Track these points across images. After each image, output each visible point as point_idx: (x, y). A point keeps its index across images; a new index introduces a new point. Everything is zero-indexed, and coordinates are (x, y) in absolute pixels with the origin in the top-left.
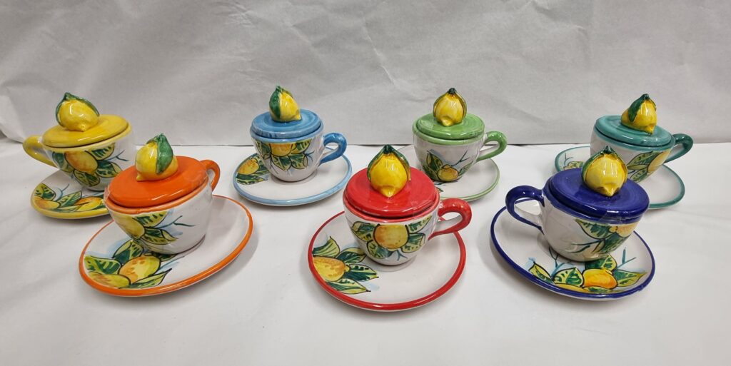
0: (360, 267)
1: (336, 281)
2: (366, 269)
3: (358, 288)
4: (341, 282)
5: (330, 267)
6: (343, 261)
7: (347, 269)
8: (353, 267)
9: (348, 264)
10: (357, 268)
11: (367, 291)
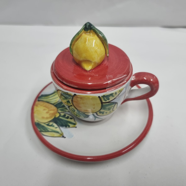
0: (67, 115)
1: (44, 123)
2: (71, 118)
3: (58, 132)
4: (48, 125)
5: (47, 111)
6: (58, 108)
7: (58, 115)
8: (62, 114)
9: (60, 111)
10: (64, 116)
11: (63, 137)
